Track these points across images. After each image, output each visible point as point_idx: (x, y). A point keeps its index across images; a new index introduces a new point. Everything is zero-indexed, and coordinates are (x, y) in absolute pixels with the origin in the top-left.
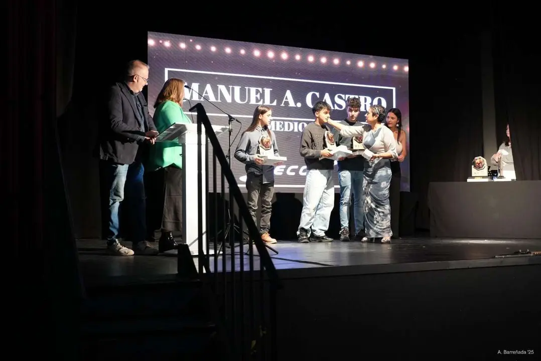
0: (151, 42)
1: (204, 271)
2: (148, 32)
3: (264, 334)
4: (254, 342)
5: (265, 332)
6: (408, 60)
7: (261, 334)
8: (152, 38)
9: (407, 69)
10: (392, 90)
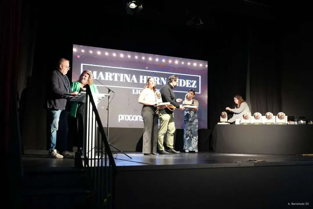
0: (75, 50)
1: (87, 166)
2: (73, 45)
3: (109, 196)
4: (105, 200)
5: (110, 195)
6: (207, 62)
7: (108, 196)
8: (76, 48)
9: (207, 66)
10: (199, 77)
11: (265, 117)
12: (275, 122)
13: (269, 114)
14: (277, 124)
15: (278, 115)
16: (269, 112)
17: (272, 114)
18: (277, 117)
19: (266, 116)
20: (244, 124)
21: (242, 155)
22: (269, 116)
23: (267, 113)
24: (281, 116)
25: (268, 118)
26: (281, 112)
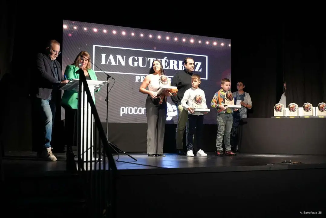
11: (302, 108)
12: (314, 115)
13: (307, 104)
14: (318, 117)
15: (319, 107)
16: (308, 103)
17: (311, 105)
18: (317, 108)
19: (304, 107)
20: (276, 117)
21: (274, 156)
22: (307, 108)
23: (305, 104)
24: (322, 108)
25: (307, 109)
26: (323, 103)
